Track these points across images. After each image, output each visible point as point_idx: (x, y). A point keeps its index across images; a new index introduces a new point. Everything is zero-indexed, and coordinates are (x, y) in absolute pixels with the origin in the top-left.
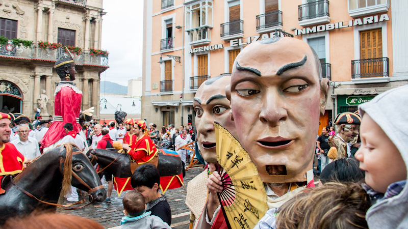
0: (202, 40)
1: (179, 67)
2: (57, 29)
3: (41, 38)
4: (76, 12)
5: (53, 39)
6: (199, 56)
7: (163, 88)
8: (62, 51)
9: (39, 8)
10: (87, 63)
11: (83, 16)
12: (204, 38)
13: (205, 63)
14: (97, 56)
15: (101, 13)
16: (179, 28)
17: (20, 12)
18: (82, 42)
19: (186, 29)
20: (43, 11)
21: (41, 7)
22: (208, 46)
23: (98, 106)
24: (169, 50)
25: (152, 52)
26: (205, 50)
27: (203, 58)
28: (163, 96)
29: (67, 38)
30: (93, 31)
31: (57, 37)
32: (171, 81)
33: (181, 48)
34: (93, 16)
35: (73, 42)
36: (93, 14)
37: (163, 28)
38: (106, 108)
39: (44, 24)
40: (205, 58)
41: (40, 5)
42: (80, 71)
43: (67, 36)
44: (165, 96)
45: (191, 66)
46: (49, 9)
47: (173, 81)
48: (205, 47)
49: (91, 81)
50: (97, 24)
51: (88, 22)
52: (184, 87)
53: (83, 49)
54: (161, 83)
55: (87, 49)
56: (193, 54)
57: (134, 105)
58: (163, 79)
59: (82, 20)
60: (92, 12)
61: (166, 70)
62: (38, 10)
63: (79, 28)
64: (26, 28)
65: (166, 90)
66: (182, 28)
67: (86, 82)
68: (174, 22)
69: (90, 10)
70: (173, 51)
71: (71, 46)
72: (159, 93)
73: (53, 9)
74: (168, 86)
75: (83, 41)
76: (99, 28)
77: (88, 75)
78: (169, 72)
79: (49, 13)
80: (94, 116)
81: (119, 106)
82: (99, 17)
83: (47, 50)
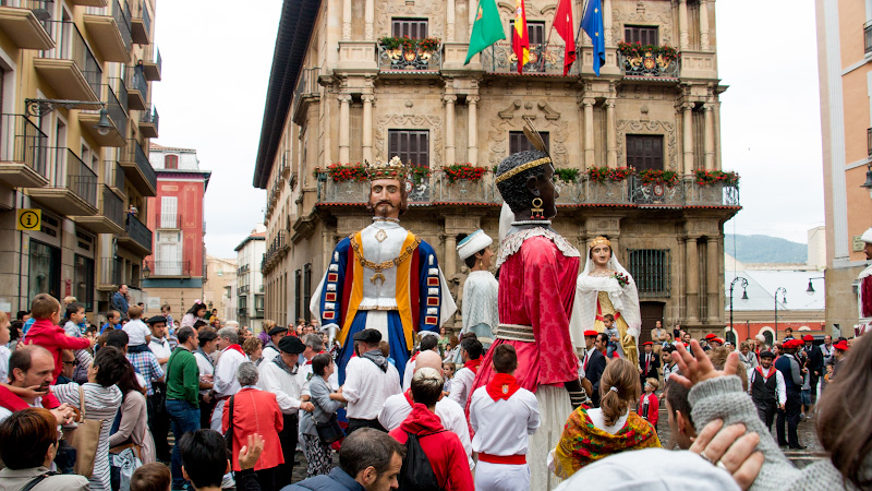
2: (625, 138)
3: (591, 162)
4: (661, 97)
5: (616, 161)
8: (636, 184)
9: (585, 101)
10: (691, 202)
11: (677, 103)
14: (712, 185)
15: (716, 89)
17: (552, 115)
18: (678, 158)
20: (594, 106)
21: (589, 100)
23: (721, 296)
25: (847, 162)
29: (645, 153)
30: (700, 131)
31: (625, 155)
34: (696, 99)
35: (659, 160)
36: (699, 93)
38: (745, 297)
39: (598, 132)
41: (588, 95)
42: (678, 221)
43: (646, 149)
46: (605, 99)
49: (702, 241)
50: (708, 115)
51: (688, 116)
53: (680, 174)
55: (690, 173)
57: (811, 289)
59: (674, 111)
60: (694, 91)
62: (584, 105)
63: (669, 129)
64: (565, 144)
67: (692, 245)
69: (690, 87)
71: (655, 169)
73: (611, 99)
75: (679, 155)
76: (714, 122)
77: (694, 230)
79: (605, 108)
80: (713, 319)
81: (780, 293)
82: (711, 100)
83: (607, 183)
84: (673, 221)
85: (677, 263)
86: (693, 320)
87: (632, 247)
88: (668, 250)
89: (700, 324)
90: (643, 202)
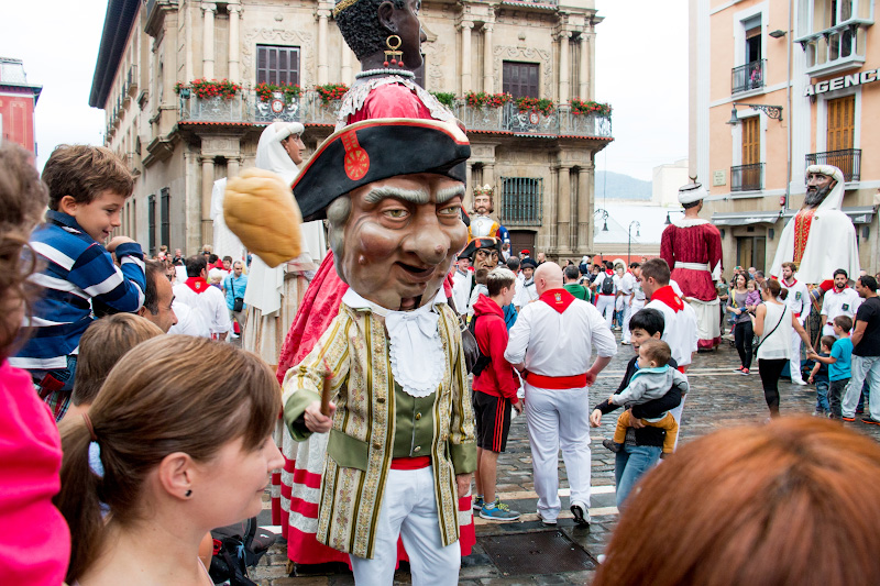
0: (841, 60)
1: (779, 131)
2: (501, 64)
3: (470, 86)
4: (539, 24)
5: (493, 87)
6: (831, 103)
7: (738, 181)
8: (512, 111)
9: (463, 24)
10: (565, 132)
11: (554, 31)
12: (846, 53)
13: (846, 118)
14: (586, 116)
15: (593, 20)
16: (778, 35)
18: (553, 87)
19: (797, 37)
20: (473, 30)
21: (468, 23)
22: (856, 75)
23: (590, 225)
24: (752, 92)
25: (711, 99)
26: (847, 85)
27: (843, 104)
28: (738, 203)
29: (522, 82)
30: (576, 61)
31: (501, 82)
32: (757, 166)
33: (785, 84)
34: (574, 29)
35: (535, 89)
36: (575, 23)
37: (736, 41)
38: (605, 229)
39: (475, 58)
40: (847, 104)
41: (466, 17)
42: (552, 150)
43: (522, 76)
44: (744, 202)
45: (808, 129)
46: (483, 23)
47: (764, 166)
48: (848, 79)
49: (575, 171)
50: (584, 44)
51: (565, 43)
52: (790, 179)
53: (555, 103)
54: (734, 170)
55: (566, 102)
56: (814, 98)
58: (737, 161)
59: (551, 39)
60: (571, 20)
61: (744, 141)
62: (462, 28)
63: (545, 58)
64: (441, 67)
65: (745, 187)
66: (787, 35)
67: (565, 174)
68: (764, 22)
69: (568, 15)
70: (764, 95)
71: (531, 97)
72: (728, 195)
73: (490, 21)
74: (750, 176)
75: (555, 85)
76: (589, 53)
77: (567, 159)
78: (753, 144)
79: (483, 33)
80: (582, 247)
81: (634, 225)
82: (588, 30)
83: (484, 109)
84: (547, 150)
85: (549, 192)
86: (564, 249)
87: (505, 176)
88: (541, 179)
89: (571, 253)
90: (518, 130)
